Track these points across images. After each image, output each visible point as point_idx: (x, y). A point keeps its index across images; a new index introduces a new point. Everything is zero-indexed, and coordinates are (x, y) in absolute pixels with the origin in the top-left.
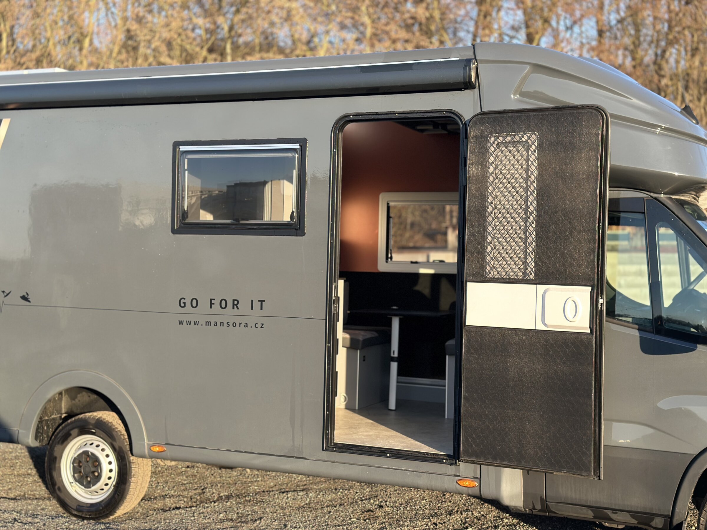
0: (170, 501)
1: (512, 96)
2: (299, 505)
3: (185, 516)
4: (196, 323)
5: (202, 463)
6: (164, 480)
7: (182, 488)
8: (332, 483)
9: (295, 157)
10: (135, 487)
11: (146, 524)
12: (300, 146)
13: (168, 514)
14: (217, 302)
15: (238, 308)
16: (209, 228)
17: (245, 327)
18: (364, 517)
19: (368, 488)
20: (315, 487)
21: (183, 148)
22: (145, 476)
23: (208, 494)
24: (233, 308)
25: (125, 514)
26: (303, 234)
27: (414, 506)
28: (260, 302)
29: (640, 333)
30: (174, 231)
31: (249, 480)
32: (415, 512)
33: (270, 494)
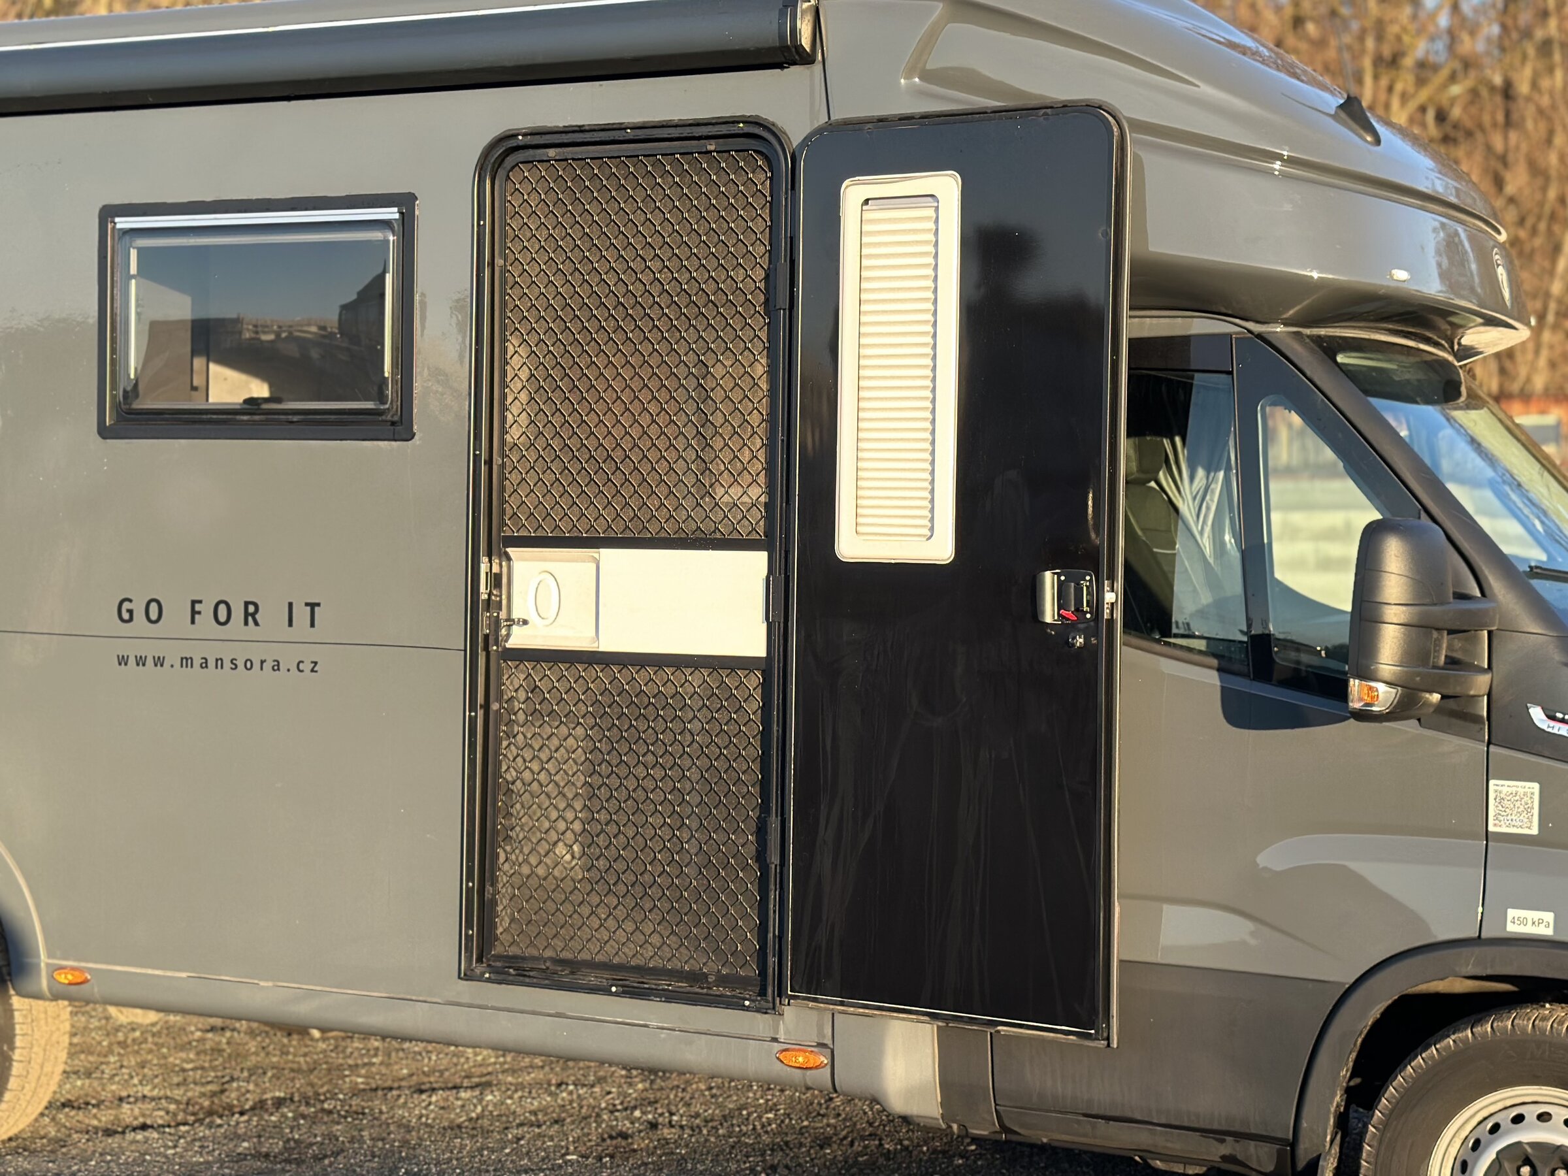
0: (132, 1110)
1: (902, 81)
2: (452, 1121)
3: (155, 1145)
4: (159, 662)
5: (248, 1020)
6: (139, 1060)
7: (176, 1080)
8: (558, 1069)
9: (388, 241)
10: (25, 1073)
11: (50, 1165)
12: (401, 213)
13: (113, 1142)
14: (206, 609)
15: (256, 624)
16: (187, 422)
17: (274, 670)
18: (603, 1151)
19: (643, 1081)
20: (510, 1079)
21: (123, 223)
22: (52, 1046)
23: (233, 1095)
24: (246, 623)
25: (10, 1139)
26: (410, 436)
27: (739, 1126)
28: (309, 608)
29: (1221, 681)
30: (105, 432)
31: (351, 1062)
32: (735, 1139)
33: (389, 1095)
